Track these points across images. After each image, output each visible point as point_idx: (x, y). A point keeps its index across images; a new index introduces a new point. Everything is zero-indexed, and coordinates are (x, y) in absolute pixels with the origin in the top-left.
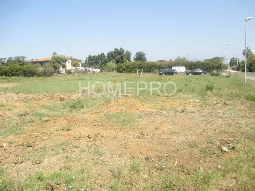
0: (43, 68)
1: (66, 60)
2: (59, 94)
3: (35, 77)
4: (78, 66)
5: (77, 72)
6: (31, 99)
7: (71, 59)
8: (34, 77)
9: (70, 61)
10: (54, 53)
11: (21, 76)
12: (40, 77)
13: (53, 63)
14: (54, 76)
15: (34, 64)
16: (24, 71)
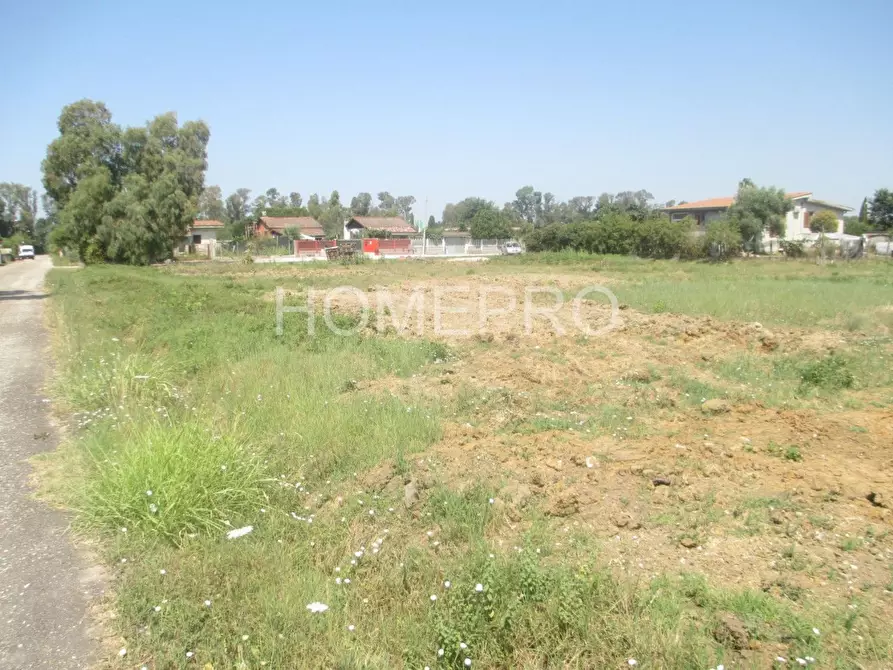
0: (704, 233)
1: (787, 208)
2: (757, 324)
3: (674, 260)
4: (831, 228)
5: (823, 252)
6: (665, 332)
7: (804, 202)
8: (672, 260)
9: (802, 211)
10: (745, 180)
11: (633, 253)
12: (691, 260)
13: (741, 214)
14: (737, 262)
15: (676, 217)
16: (644, 240)
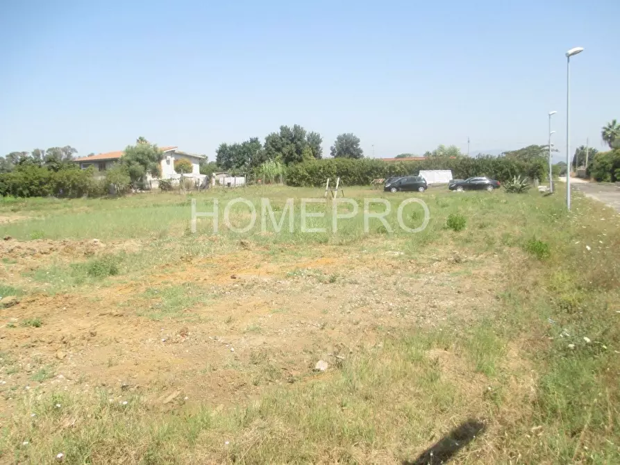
0: (104, 177)
1: (160, 158)
3: (84, 198)
4: (189, 170)
5: (184, 186)
7: (172, 153)
8: (82, 198)
9: (172, 159)
10: (140, 138)
11: (51, 195)
12: (96, 197)
13: (129, 163)
14: (128, 196)
15: (85, 166)
16: (60, 185)
